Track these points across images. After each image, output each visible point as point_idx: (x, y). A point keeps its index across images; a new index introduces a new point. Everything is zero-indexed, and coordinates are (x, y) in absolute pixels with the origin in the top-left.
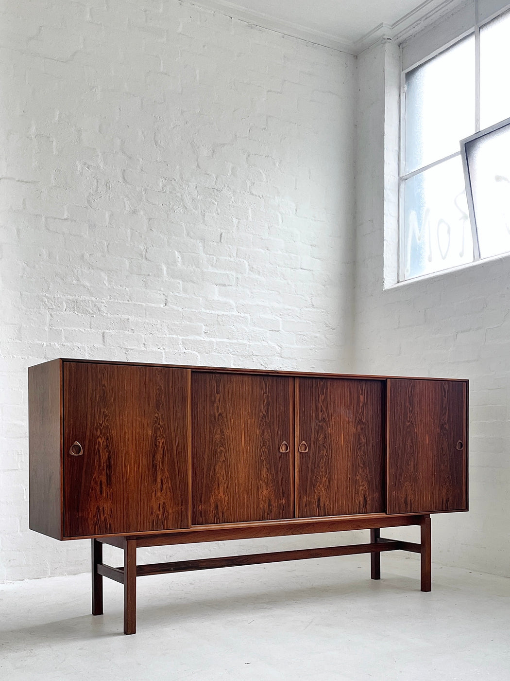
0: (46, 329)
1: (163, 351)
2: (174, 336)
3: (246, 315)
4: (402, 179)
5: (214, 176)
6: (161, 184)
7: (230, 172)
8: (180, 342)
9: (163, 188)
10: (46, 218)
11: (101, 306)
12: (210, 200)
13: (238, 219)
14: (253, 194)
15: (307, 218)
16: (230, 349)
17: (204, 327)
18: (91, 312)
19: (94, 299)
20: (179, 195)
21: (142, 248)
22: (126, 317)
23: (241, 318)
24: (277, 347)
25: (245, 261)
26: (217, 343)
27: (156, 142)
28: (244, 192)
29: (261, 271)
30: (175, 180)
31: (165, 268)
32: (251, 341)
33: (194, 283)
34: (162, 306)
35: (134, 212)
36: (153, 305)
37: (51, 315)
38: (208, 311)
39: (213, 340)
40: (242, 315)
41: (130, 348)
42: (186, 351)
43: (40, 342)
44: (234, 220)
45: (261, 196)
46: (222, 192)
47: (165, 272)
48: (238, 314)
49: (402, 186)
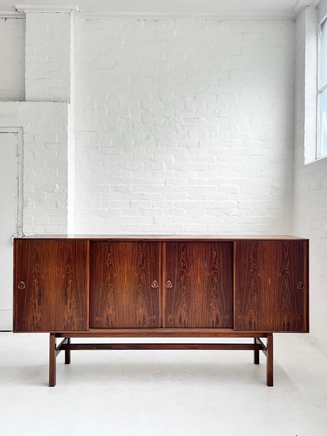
0: (101, 202)
1: (163, 209)
2: (170, 201)
3: (215, 186)
4: (319, 92)
5: (195, 111)
6: (163, 121)
7: (205, 106)
8: (173, 204)
9: (164, 123)
10: (102, 148)
11: (129, 188)
12: (192, 124)
13: (211, 132)
14: (220, 117)
15: (258, 125)
16: (204, 206)
17: (188, 195)
18: (124, 191)
19: (125, 185)
20: (173, 125)
21: (152, 156)
22: (143, 192)
23: (211, 188)
24: (236, 203)
25: (214, 155)
26: (195, 203)
27: (160, 99)
28: (214, 116)
29: (225, 160)
30: (171, 117)
31: (164, 165)
32: (218, 200)
33: (182, 171)
34: (163, 185)
35: (148, 138)
36: (158, 185)
37: (103, 195)
38: (190, 186)
39: (193, 201)
40: (212, 186)
41: (144, 208)
42: (176, 208)
43: (98, 209)
44: (208, 133)
45: (225, 117)
46: (200, 119)
47: (165, 167)
48: (209, 185)
49: (319, 96)
